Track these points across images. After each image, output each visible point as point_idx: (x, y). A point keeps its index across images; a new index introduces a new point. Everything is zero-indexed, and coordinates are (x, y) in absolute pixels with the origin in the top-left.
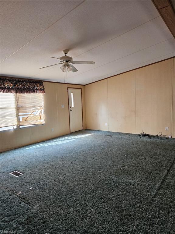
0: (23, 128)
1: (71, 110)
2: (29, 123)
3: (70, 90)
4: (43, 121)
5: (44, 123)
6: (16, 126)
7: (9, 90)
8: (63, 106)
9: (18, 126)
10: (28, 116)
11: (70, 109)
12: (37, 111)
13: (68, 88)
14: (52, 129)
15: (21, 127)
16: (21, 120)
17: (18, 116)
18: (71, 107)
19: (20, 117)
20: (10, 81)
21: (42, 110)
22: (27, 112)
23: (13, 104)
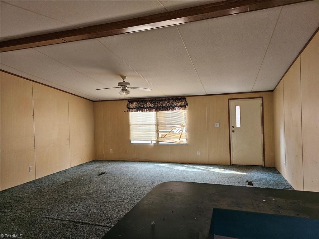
0: (161, 144)
1: (233, 131)
2: (168, 141)
3: (232, 102)
4: (184, 141)
5: (186, 143)
6: (155, 141)
7: (150, 109)
8: (217, 125)
9: (158, 142)
10: (167, 133)
11: (232, 129)
12: (177, 129)
13: (229, 99)
14: (198, 152)
15: (160, 143)
16: (160, 136)
17: (157, 132)
18: (233, 127)
19: (159, 133)
20: (151, 101)
21: (184, 128)
22: (166, 130)
23: (154, 122)
